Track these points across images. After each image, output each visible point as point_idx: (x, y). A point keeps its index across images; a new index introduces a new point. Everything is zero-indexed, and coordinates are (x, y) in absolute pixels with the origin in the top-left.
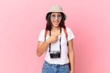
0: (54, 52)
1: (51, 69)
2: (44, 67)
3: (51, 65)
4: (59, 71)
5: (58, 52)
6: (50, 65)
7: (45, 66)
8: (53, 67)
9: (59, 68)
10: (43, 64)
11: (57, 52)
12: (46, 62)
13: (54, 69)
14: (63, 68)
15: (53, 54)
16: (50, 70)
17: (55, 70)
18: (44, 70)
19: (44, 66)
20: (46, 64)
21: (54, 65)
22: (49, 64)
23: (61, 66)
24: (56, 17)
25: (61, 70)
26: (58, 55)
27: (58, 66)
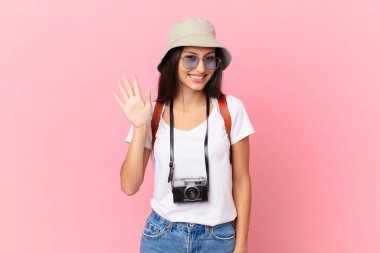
0: (186, 183)
1: (174, 239)
2: (149, 233)
3: (175, 226)
4: (199, 248)
5: (200, 183)
6: (170, 226)
7: (152, 228)
8: (180, 234)
9: (202, 237)
10: (144, 223)
11: (196, 183)
12: (156, 217)
13: (181, 241)
14: (214, 238)
15: (184, 188)
16: (169, 242)
17: (188, 242)
18: (149, 245)
19: (149, 230)
20: (154, 224)
21: (184, 226)
22: (166, 221)
23: (207, 230)
24: (201, 63)
25: (207, 242)
26: (199, 193)
27: (199, 230)
